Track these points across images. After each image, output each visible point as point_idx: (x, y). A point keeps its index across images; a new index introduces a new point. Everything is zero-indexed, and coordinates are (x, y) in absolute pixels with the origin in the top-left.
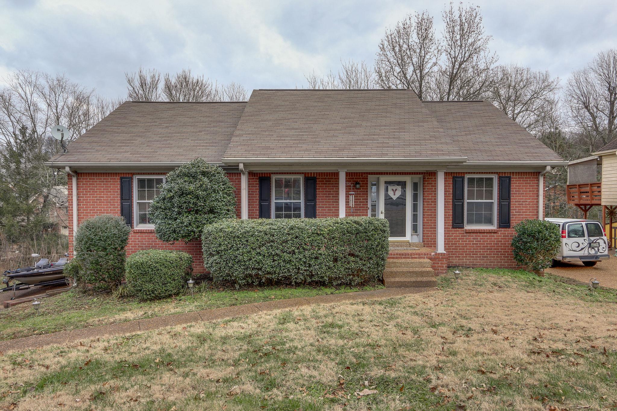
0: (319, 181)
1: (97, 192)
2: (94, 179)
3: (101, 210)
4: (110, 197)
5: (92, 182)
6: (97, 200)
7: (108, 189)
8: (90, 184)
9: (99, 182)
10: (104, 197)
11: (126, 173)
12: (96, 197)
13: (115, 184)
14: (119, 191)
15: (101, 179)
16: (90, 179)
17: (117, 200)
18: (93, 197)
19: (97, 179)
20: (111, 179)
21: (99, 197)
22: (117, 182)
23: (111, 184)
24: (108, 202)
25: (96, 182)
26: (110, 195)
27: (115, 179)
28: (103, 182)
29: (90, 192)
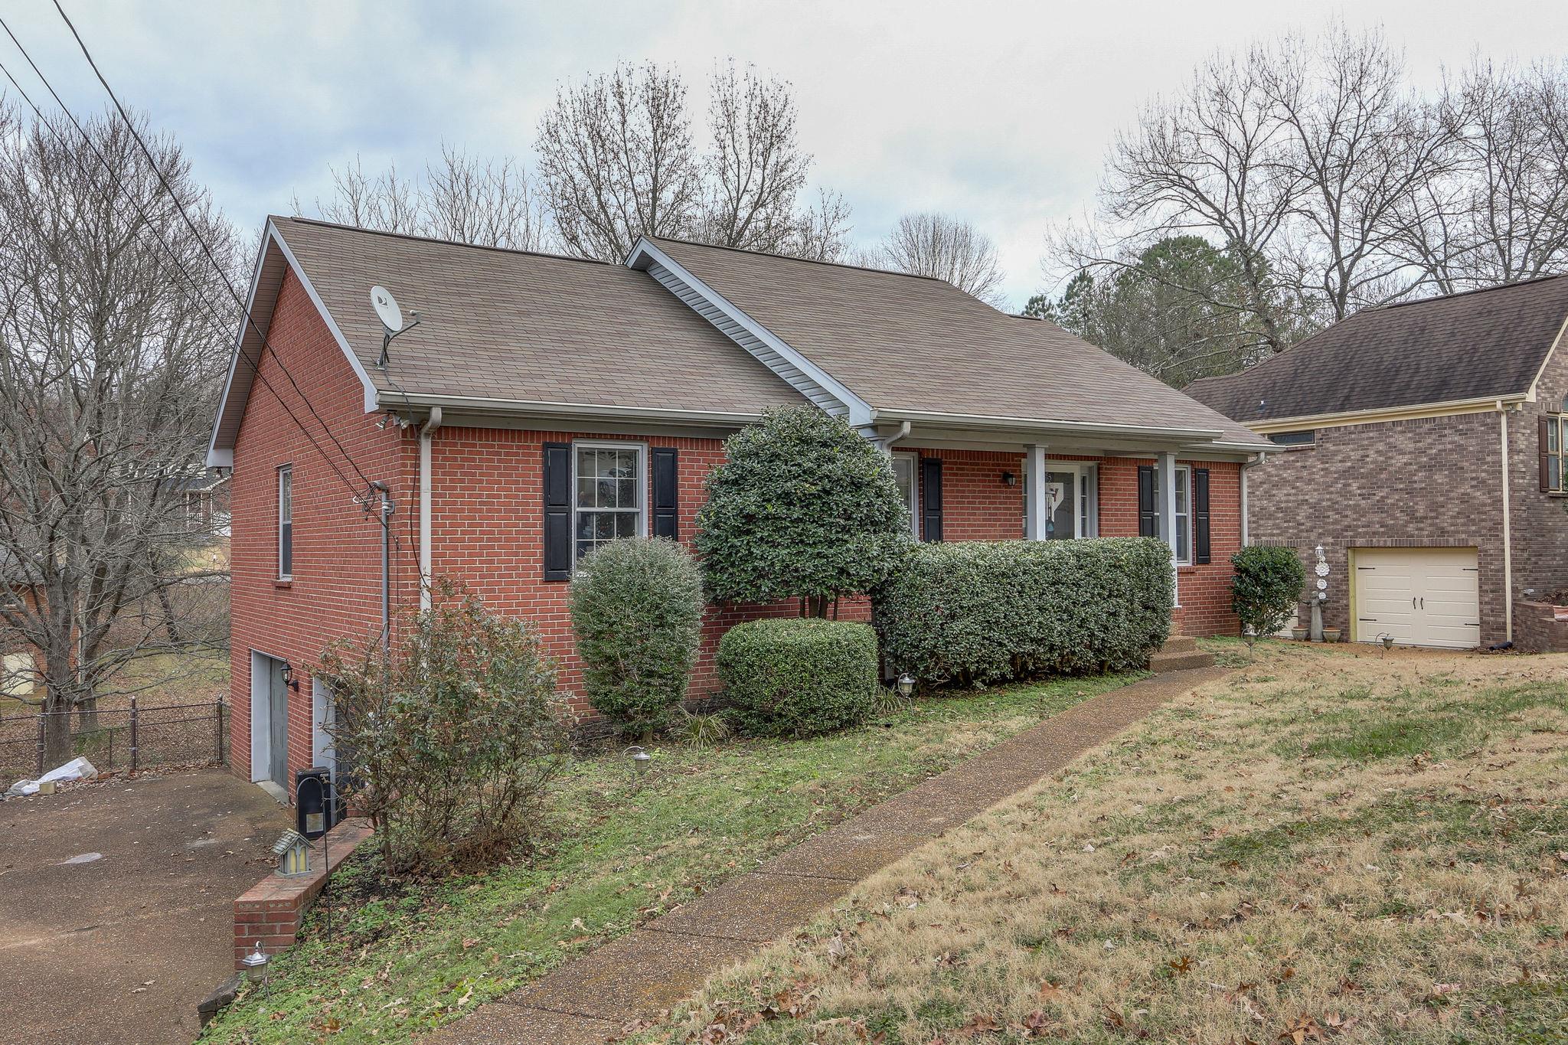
0: (947, 469)
1: (481, 482)
2: (474, 446)
3: (492, 533)
4: (517, 496)
5: (470, 453)
6: (481, 503)
7: (510, 475)
8: (463, 460)
9: (488, 453)
10: (499, 496)
11: (557, 433)
12: (480, 496)
13: (527, 462)
14: (539, 480)
15: (493, 446)
16: (463, 445)
17: (535, 504)
18: (470, 496)
19: (481, 446)
20: (518, 447)
21: (488, 496)
22: (534, 455)
23: (518, 461)
24: (511, 511)
25: (481, 453)
26: (517, 490)
27: (529, 447)
28: (499, 454)
29: (462, 481)
